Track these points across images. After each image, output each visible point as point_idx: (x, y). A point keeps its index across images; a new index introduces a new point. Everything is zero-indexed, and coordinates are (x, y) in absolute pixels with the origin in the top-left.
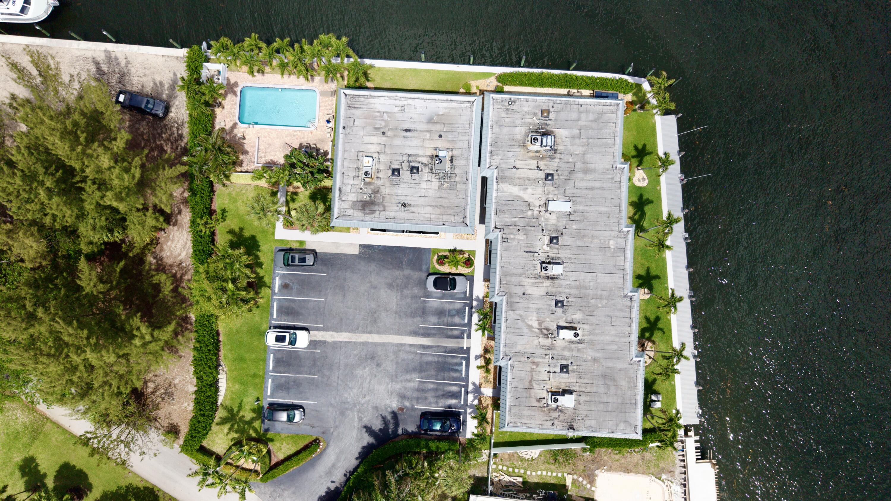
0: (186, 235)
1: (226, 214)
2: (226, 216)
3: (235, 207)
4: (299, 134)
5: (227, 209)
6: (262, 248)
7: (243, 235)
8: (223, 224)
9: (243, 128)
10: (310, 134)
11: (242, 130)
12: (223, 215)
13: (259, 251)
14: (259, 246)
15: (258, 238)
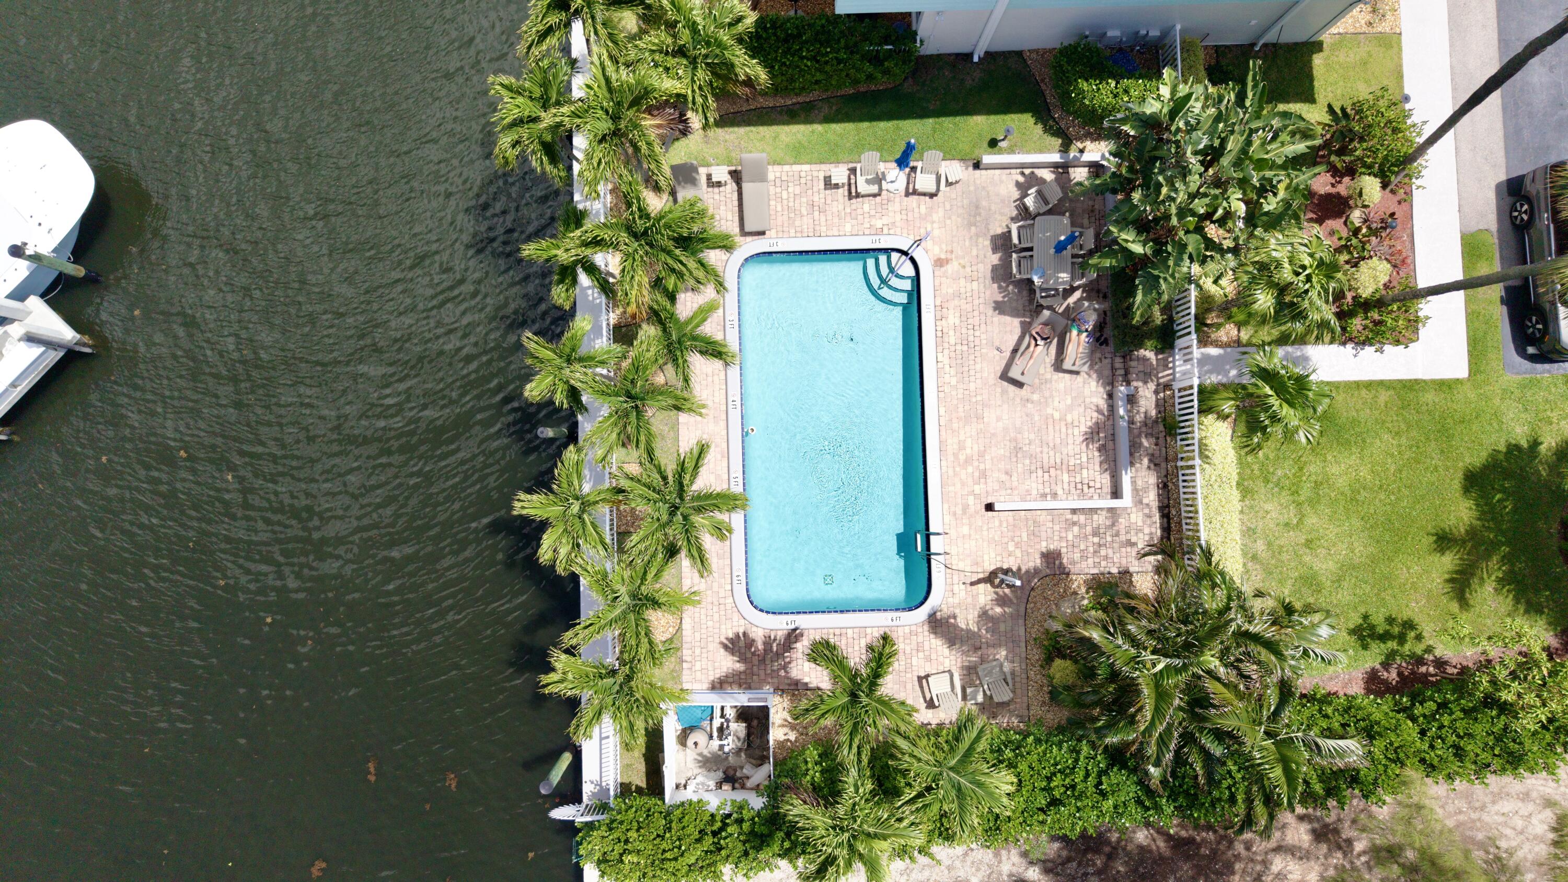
0: (1506, 806)
1: (1378, 619)
2: (1390, 620)
3: (1339, 580)
4: (953, 319)
5: (1355, 620)
6: (1520, 434)
7: (1472, 533)
8: (1427, 628)
9: (950, 586)
10: (950, 268)
11: (961, 592)
12: (1384, 637)
13: (1535, 444)
14: (1513, 449)
15: (1476, 458)
